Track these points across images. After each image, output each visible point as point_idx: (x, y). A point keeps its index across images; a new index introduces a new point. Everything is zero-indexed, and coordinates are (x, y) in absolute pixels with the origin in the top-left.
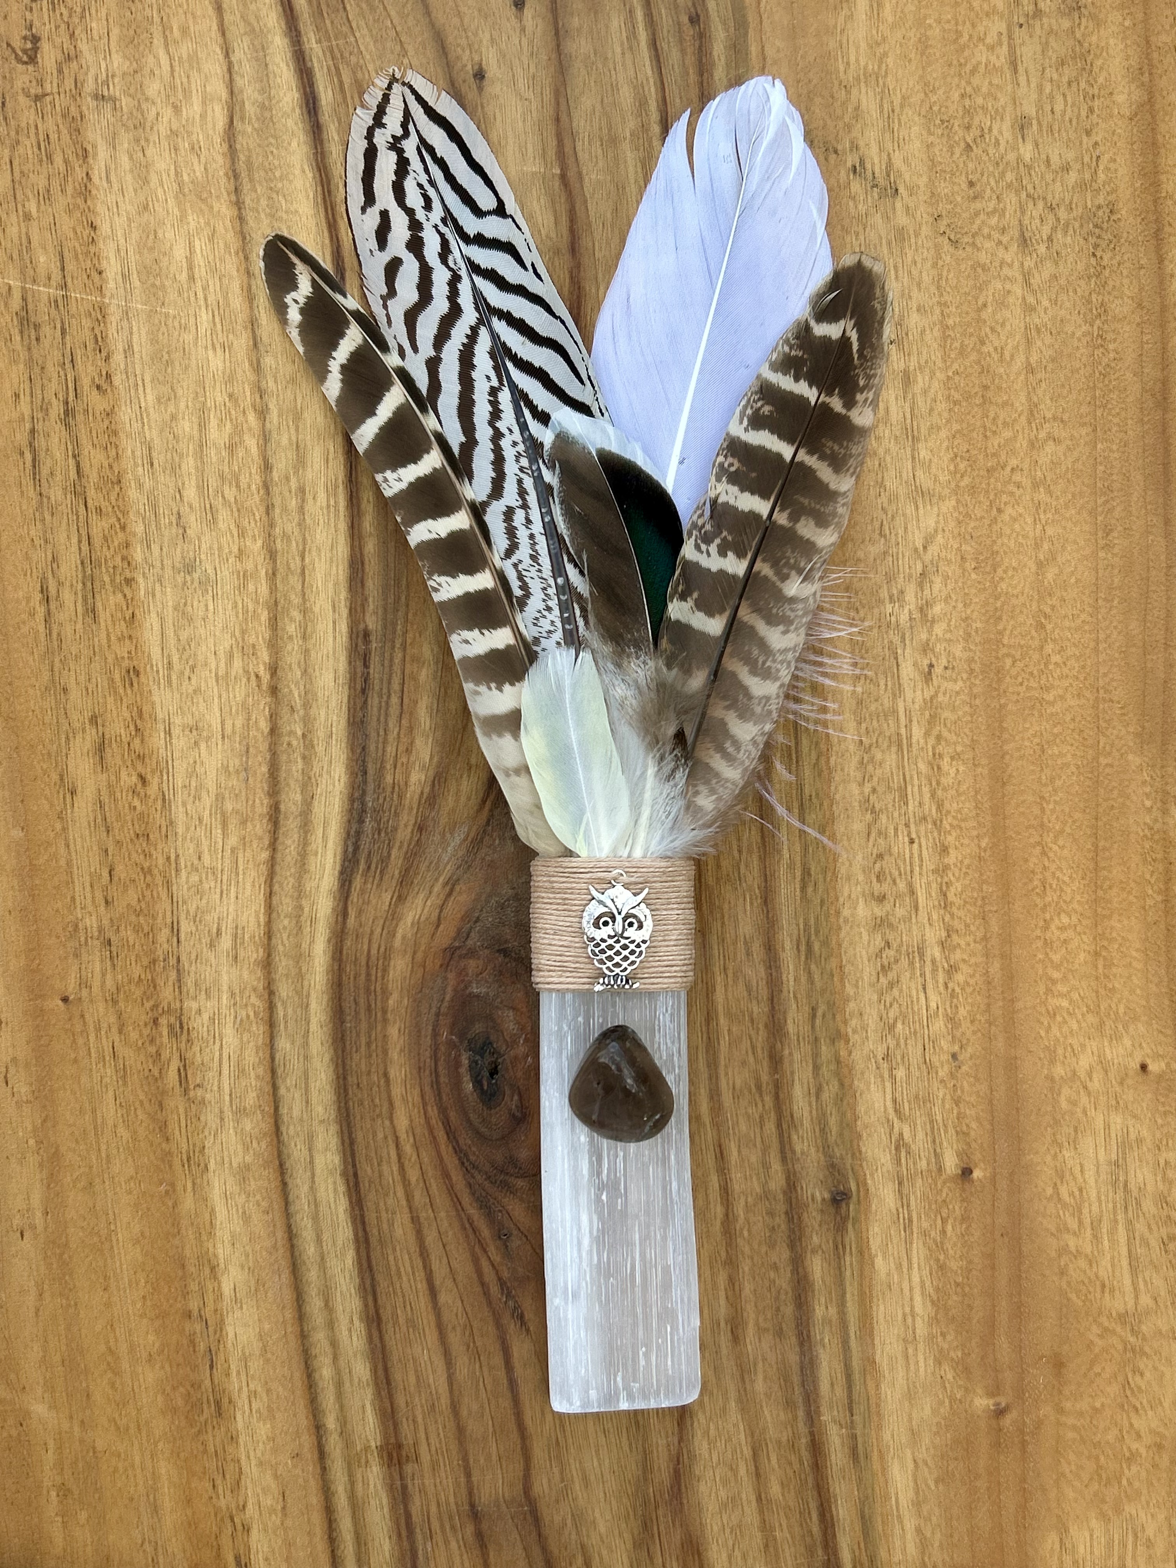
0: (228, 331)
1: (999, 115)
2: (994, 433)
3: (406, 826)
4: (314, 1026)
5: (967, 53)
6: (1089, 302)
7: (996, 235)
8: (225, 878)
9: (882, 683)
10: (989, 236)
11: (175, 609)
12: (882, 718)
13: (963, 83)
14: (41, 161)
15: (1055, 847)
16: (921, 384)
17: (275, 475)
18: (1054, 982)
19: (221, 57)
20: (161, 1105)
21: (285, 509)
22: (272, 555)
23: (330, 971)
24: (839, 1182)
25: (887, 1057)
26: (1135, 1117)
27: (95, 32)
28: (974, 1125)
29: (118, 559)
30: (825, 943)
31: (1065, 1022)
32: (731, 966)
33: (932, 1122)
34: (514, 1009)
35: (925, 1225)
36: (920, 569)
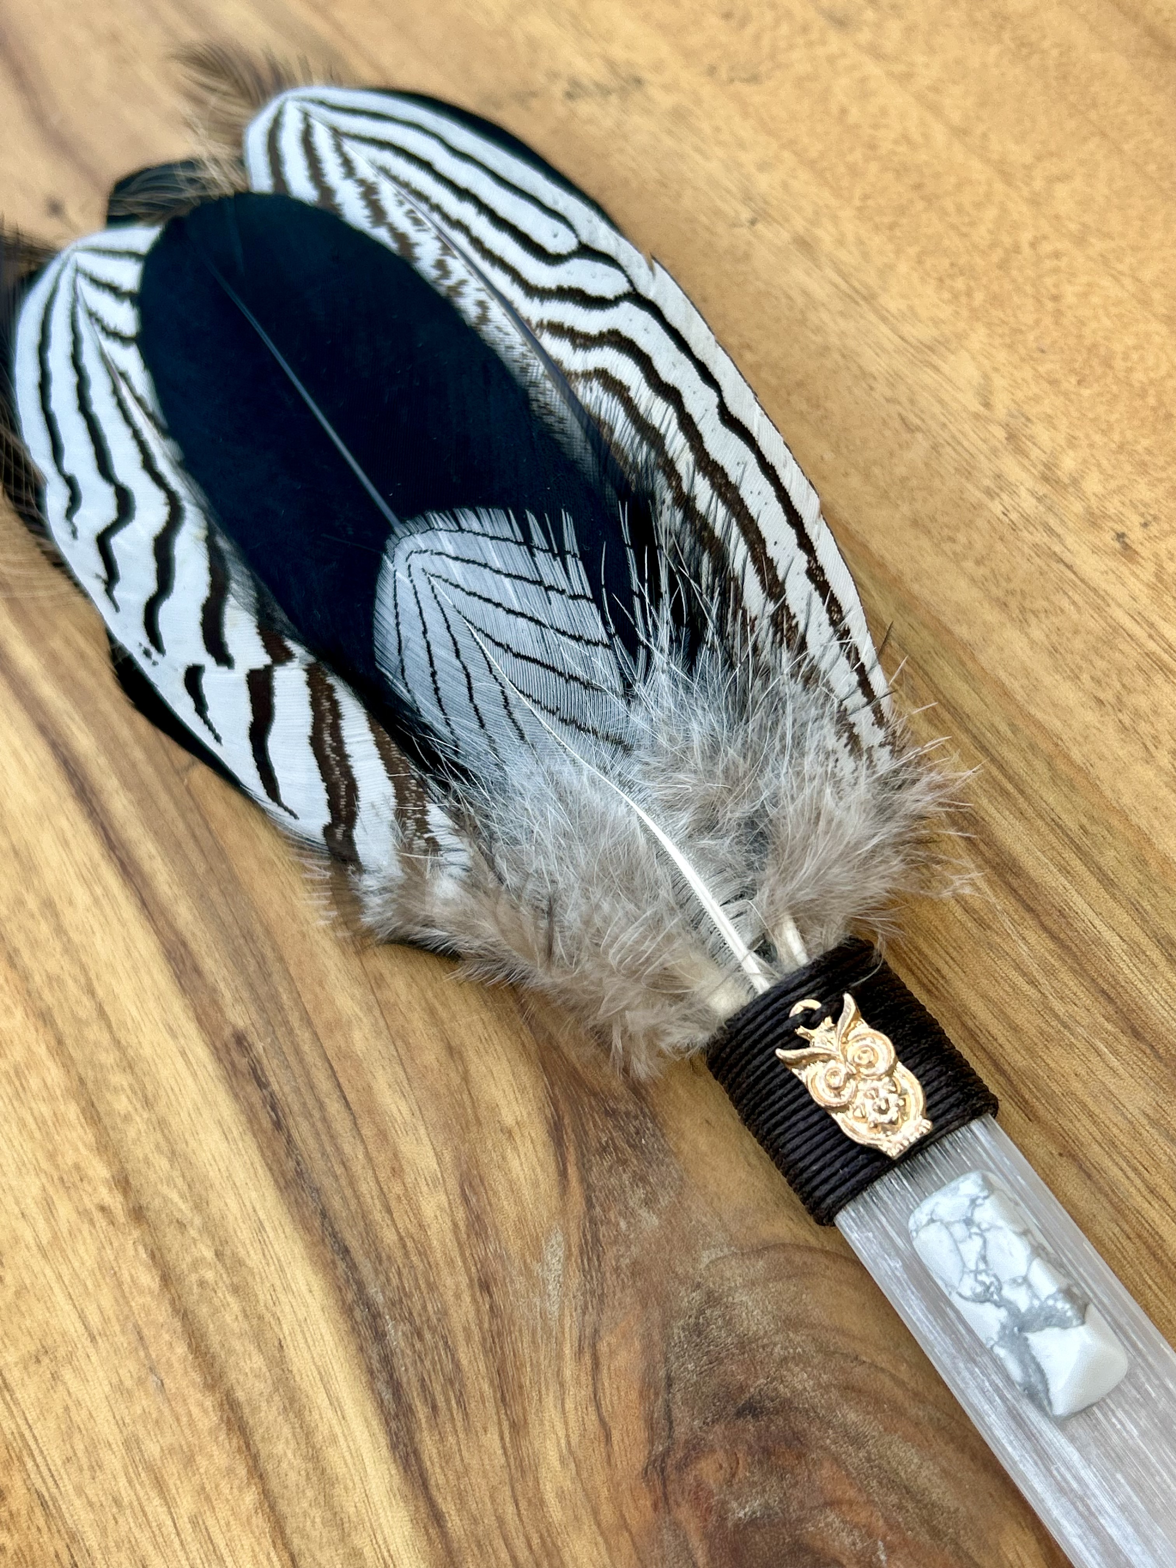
10: (792, 46)
12: (1104, 649)
16: (827, 238)
36: (1000, 434)
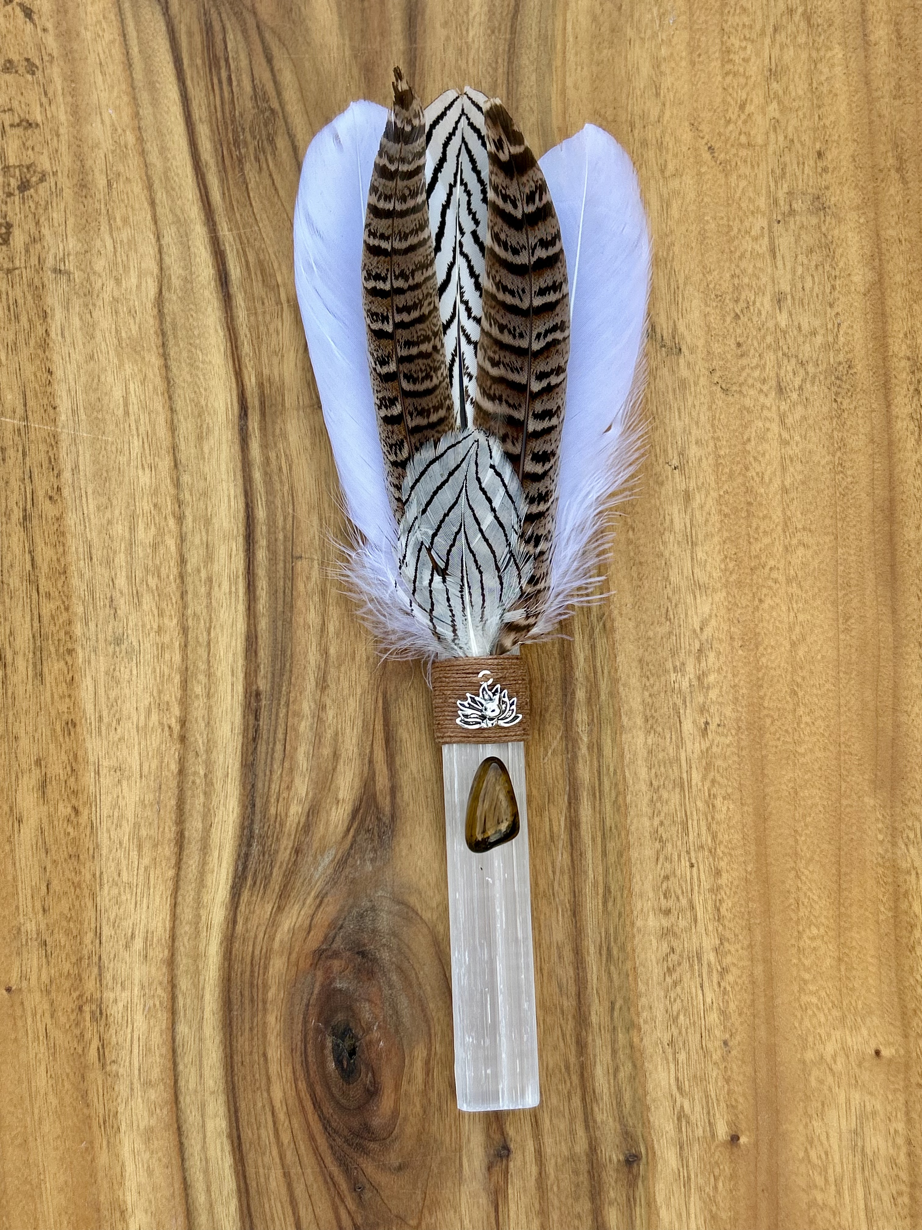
0: (154, 455)
1: (761, 291)
2: (756, 539)
3: (285, 849)
4: (208, 1014)
5: (736, 243)
6: (832, 437)
7: (758, 385)
8: (139, 891)
9: (668, 736)
10: (753, 386)
11: (107, 673)
12: (668, 765)
13: (733, 266)
14: (10, 320)
15: (806, 872)
16: (698, 501)
17: (189, 568)
18: (805, 982)
19: (154, 241)
20: (83, 1077)
21: (196, 594)
22: (185, 630)
23: (222, 968)
24: (631, 1146)
25: (671, 1043)
26: (871, 1093)
27: (55, 221)
28: (741, 1100)
29: (62, 634)
30: (622, 948)
31: (815, 1015)
32: (546, 967)
33: (707, 1097)
34: (370, 1001)
35: (701, 1181)
36: (697, 646)
